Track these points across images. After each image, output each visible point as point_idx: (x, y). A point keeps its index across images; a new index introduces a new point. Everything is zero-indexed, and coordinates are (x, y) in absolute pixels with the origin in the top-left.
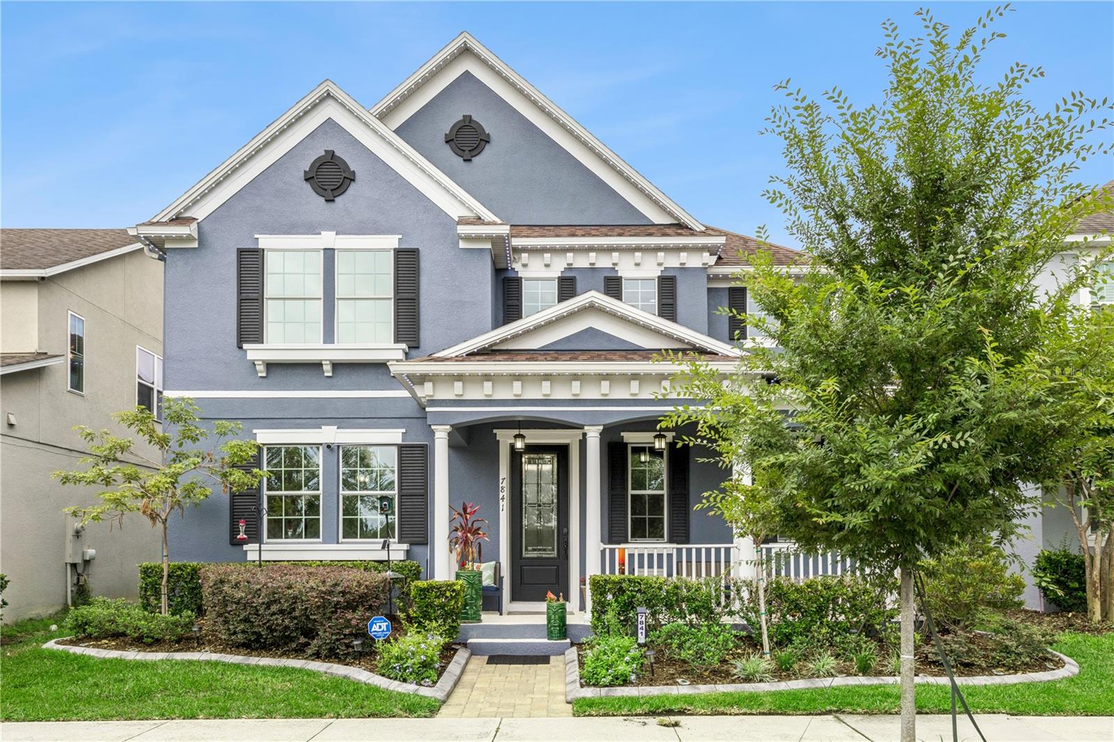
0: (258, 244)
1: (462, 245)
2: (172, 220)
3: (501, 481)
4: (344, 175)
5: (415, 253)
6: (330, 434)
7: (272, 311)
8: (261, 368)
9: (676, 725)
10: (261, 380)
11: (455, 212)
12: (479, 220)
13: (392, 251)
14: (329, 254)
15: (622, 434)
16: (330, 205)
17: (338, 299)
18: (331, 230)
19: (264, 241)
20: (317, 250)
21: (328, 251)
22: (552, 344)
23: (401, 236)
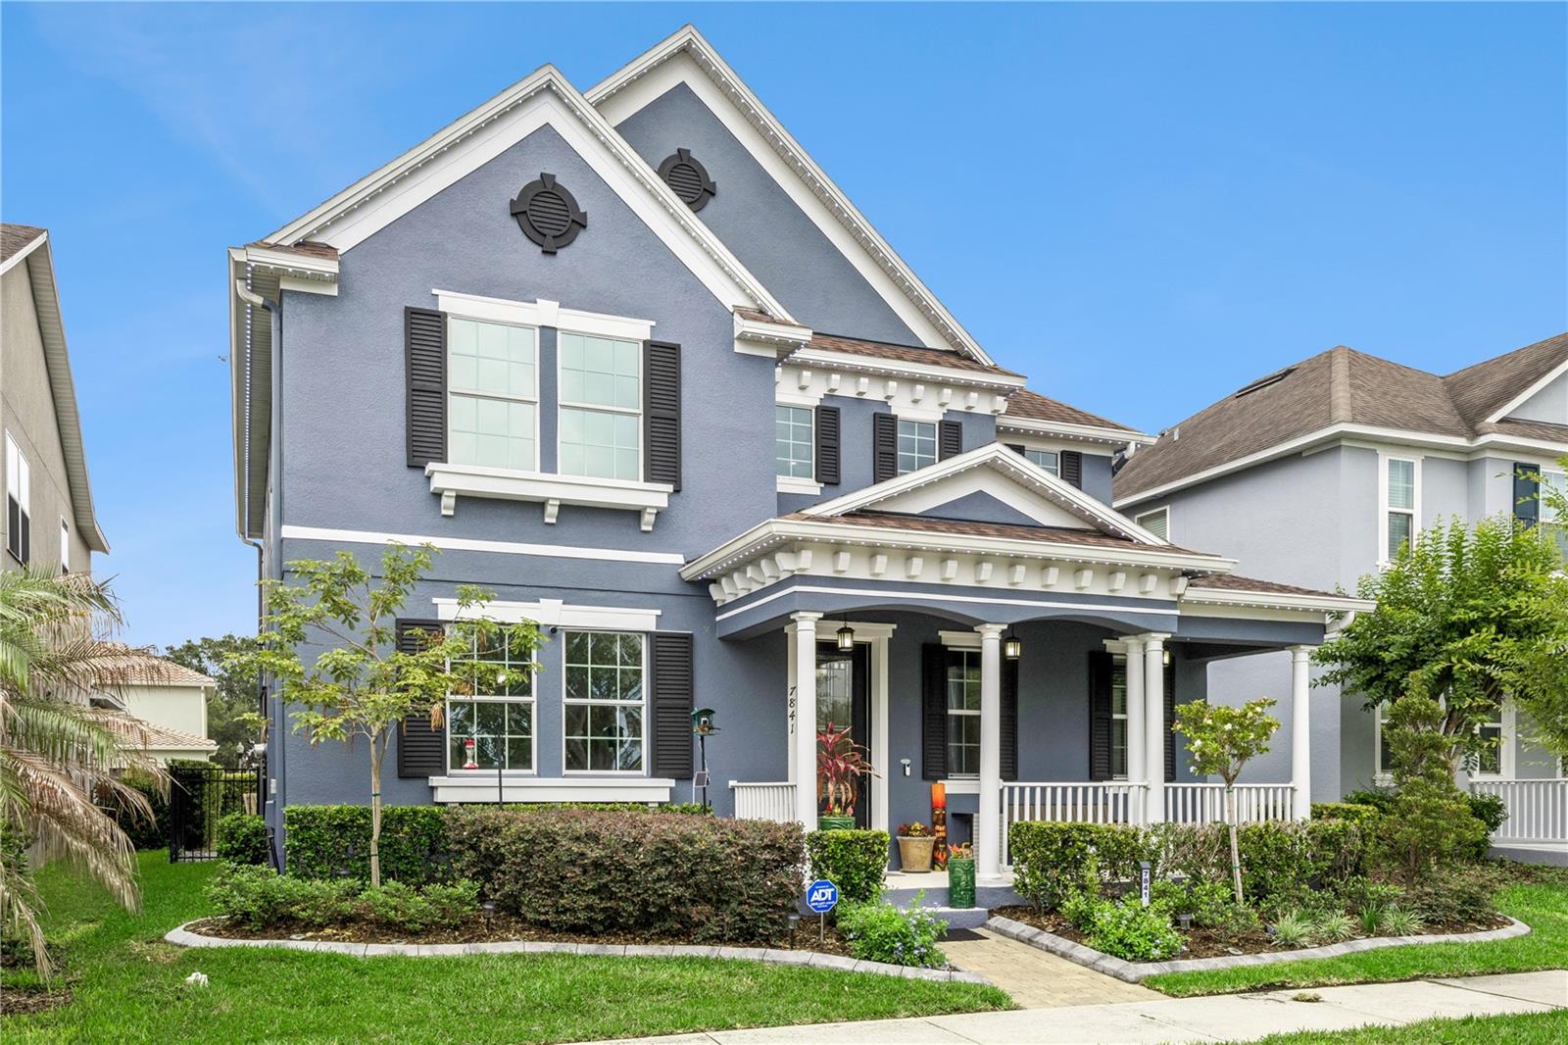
0: (437, 305)
1: (738, 348)
2: (298, 245)
3: (789, 691)
4: (572, 217)
5: (674, 350)
6: (551, 612)
7: (459, 414)
8: (448, 504)
9: (1316, 1000)
10: (445, 520)
11: (730, 298)
12: (762, 314)
13: (641, 344)
14: (548, 334)
15: (940, 633)
16: (548, 259)
17: (563, 406)
18: (550, 299)
19: (448, 302)
20: (531, 327)
21: (547, 331)
22: (935, 508)
23: (653, 323)
